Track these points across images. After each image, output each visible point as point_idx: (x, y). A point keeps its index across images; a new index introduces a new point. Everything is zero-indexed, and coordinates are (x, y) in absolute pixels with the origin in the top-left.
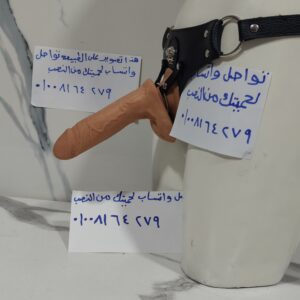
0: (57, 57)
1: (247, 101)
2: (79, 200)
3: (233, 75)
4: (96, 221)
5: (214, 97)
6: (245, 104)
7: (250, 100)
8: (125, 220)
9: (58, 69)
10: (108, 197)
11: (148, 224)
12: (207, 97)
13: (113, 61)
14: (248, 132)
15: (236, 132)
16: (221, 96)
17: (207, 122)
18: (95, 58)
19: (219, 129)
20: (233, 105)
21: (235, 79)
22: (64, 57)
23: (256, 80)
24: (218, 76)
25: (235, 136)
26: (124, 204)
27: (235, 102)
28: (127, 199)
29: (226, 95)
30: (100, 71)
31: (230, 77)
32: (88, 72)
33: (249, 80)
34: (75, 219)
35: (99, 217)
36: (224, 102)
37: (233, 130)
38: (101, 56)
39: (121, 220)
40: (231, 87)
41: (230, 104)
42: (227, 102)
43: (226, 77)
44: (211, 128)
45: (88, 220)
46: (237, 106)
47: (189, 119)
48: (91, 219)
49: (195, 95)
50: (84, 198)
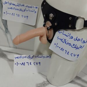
0: (11, 4)
1: (80, 47)
2: (16, 58)
3: (77, 39)
5: (70, 44)
7: (81, 47)
8: (30, 64)
9: (11, 8)
10: (26, 57)
11: (37, 64)
12: (67, 43)
13: (29, 7)
14: (78, 55)
16: (72, 44)
18: (23, 6)
19: (70, 54)
20: (76, 48)
21: (78, 41)
22: (13, 4)
23: (84, 42)
24: (72, 38)
25: (74, 56)
29: (74, 45)
30: (25, 10)
31: (76, 40)
32: (21, 10)
33: (82, 42)
34: (15, 64)
35: (23, 63)
36: (72, 46)
37: (74, 54)
38: (26, 5)
39: (29, 64)
40: (76, 43)
41: (75, 47)
42: (74, 47)
43: (75, 39)
44: (67, 53)
45: (19, 64)
46: (77, 48)
47: (58, 47)
48: (20, 64)
49: (61, 40)
50: (18, 57)
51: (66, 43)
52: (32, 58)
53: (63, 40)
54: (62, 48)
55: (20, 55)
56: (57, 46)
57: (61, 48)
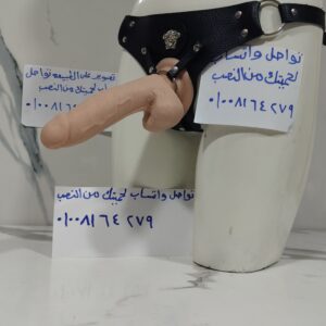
1: (289, 79)
2: (63, 196)
3: (275, 54)
4: (82, 223)
5: (259, 77)
6: (288, 82)
7: (291, 78)
8: (115, 221)
10: (96, 195)
11: (140, 224)
12: (249, 76)
14: (291, 108)
15: (283, 107)
16: (265, 75)
17: (254, 101)
19: (267, 106)
20: (279, 82)
21: (278, 58)
23: (294, 60)
24: (260, 55)
25: (283, 111)
26: (114, 201)
27: (278, 79)
28: (118, 196)
29: (271, 73)
31: (273, 56)
34: (59, 219)
35: (86, 217)
36: (268, 80)
37: (280, 106)
39: (111, 220)
40: (275, 66)
41: (275, 82)
42: (273, 80)
43: (269, 57)
44: (259, 106)
45: (74, 220)
46: (282, 83)
47: (224, 101)
48: (77, 219)
49: (229, 77)
50: (68, 194)
51: (245, 78)
52: (120, 200)
53: (235, 75)
54: (239, 99)
56: (221, 100)
57: (235, 101)
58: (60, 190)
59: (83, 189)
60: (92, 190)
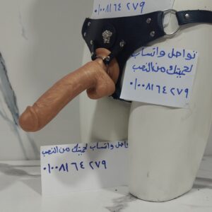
1: (185, 70)
2: (46, 153)
3: (175, 53)
4: (60, 169)
5: (162, 69)
6: (184, 72)
7: (187, 69)
8: (82, 166)
10: (68, 149)
11: (98, 166)
12: (156, 69)
14: (187, 91)
15: (180, 91)
16: (167, 68)
19: (168, 90)
20: (177, 73)
21: (177, 56)
23: (190, 57)
24: (164, 54)
25: (179, 93)
26: (80, 153)
27: (178, 71)
29: (171, 67)
31: (173, 55)
33: (186, 57)
34: (45, 169)
35: (63, 166)
36: (169, 72)
37: (178, 90)
39: (79, 166)
40: (174, 61)
41: (175, 73)
42: (172, 71)
43: (171, 55)
44: (162, 90)
45: (54, 168)
46: (179, 74)
47: (139, 85)
48: (57, 167)
49: (143, 68)
50: (50, 151)
51: (153, 70)
52: (83, 152)
53: (147, 67)
54: (149, 85)
55: (55, 146)
56: (137, 84)
57: (146, 85)
58: (44, 149)
59: (59, 146)
60: (65, 146)
